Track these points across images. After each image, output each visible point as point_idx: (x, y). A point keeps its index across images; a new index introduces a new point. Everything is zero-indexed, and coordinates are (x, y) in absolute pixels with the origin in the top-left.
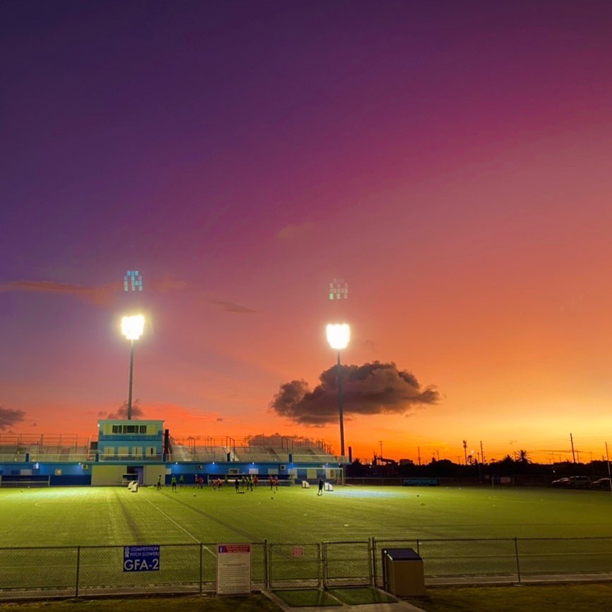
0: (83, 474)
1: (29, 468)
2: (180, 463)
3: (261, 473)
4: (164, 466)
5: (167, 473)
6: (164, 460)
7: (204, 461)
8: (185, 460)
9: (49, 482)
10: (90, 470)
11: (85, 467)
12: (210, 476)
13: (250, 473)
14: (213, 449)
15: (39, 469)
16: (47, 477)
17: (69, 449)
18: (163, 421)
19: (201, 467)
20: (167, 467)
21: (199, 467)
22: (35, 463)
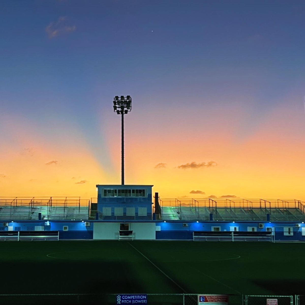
0: (86, 230)
1: (42, 225)
2: (168, 221)
3: (241, 231)
4: (155, 223)
5: (157, 230)
6: (154, 219)
7: (189, 219)
8: (173, 219)
9: (58, 236)
10: (92, 227)
11: (87, 224)
12: (195, 232)
13: (231, 231)
14: (197, 209)
15: (50, 226)
16: (57, 232)
17: (74, 209)
18: (153, 186)
19: (187, 225)
20: (156, 225)
21: (185, 225)
22: (46, 221)
